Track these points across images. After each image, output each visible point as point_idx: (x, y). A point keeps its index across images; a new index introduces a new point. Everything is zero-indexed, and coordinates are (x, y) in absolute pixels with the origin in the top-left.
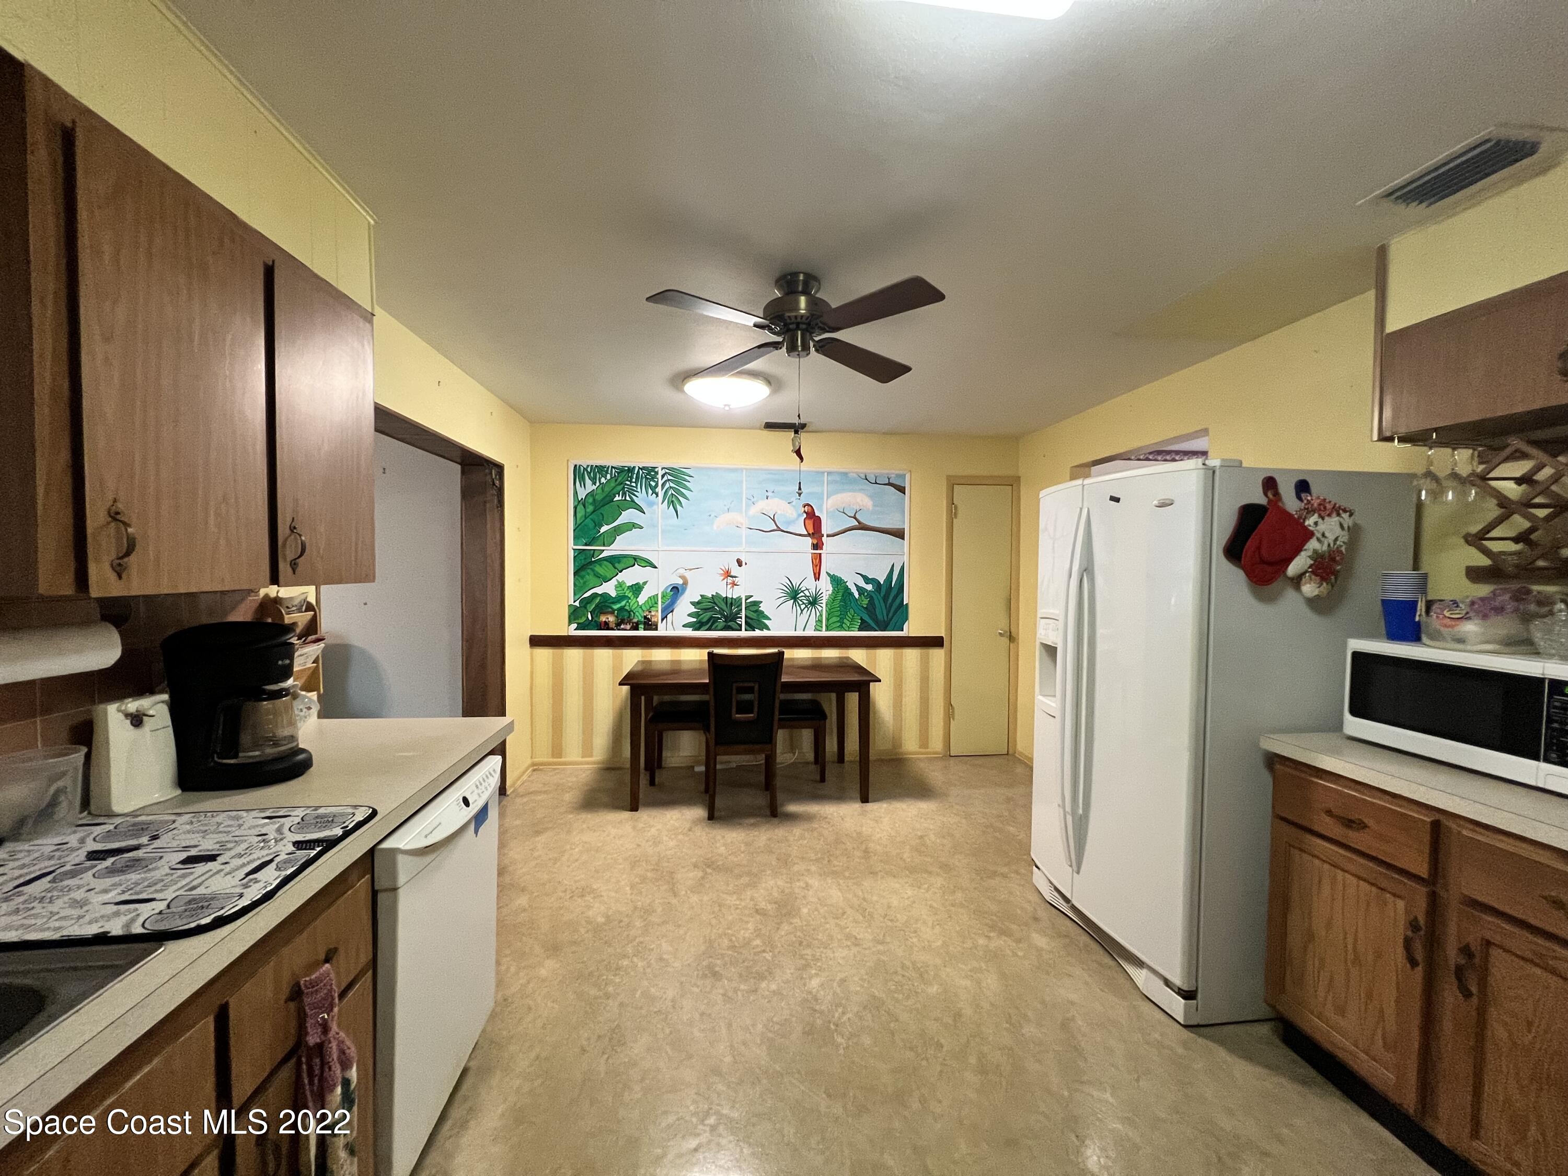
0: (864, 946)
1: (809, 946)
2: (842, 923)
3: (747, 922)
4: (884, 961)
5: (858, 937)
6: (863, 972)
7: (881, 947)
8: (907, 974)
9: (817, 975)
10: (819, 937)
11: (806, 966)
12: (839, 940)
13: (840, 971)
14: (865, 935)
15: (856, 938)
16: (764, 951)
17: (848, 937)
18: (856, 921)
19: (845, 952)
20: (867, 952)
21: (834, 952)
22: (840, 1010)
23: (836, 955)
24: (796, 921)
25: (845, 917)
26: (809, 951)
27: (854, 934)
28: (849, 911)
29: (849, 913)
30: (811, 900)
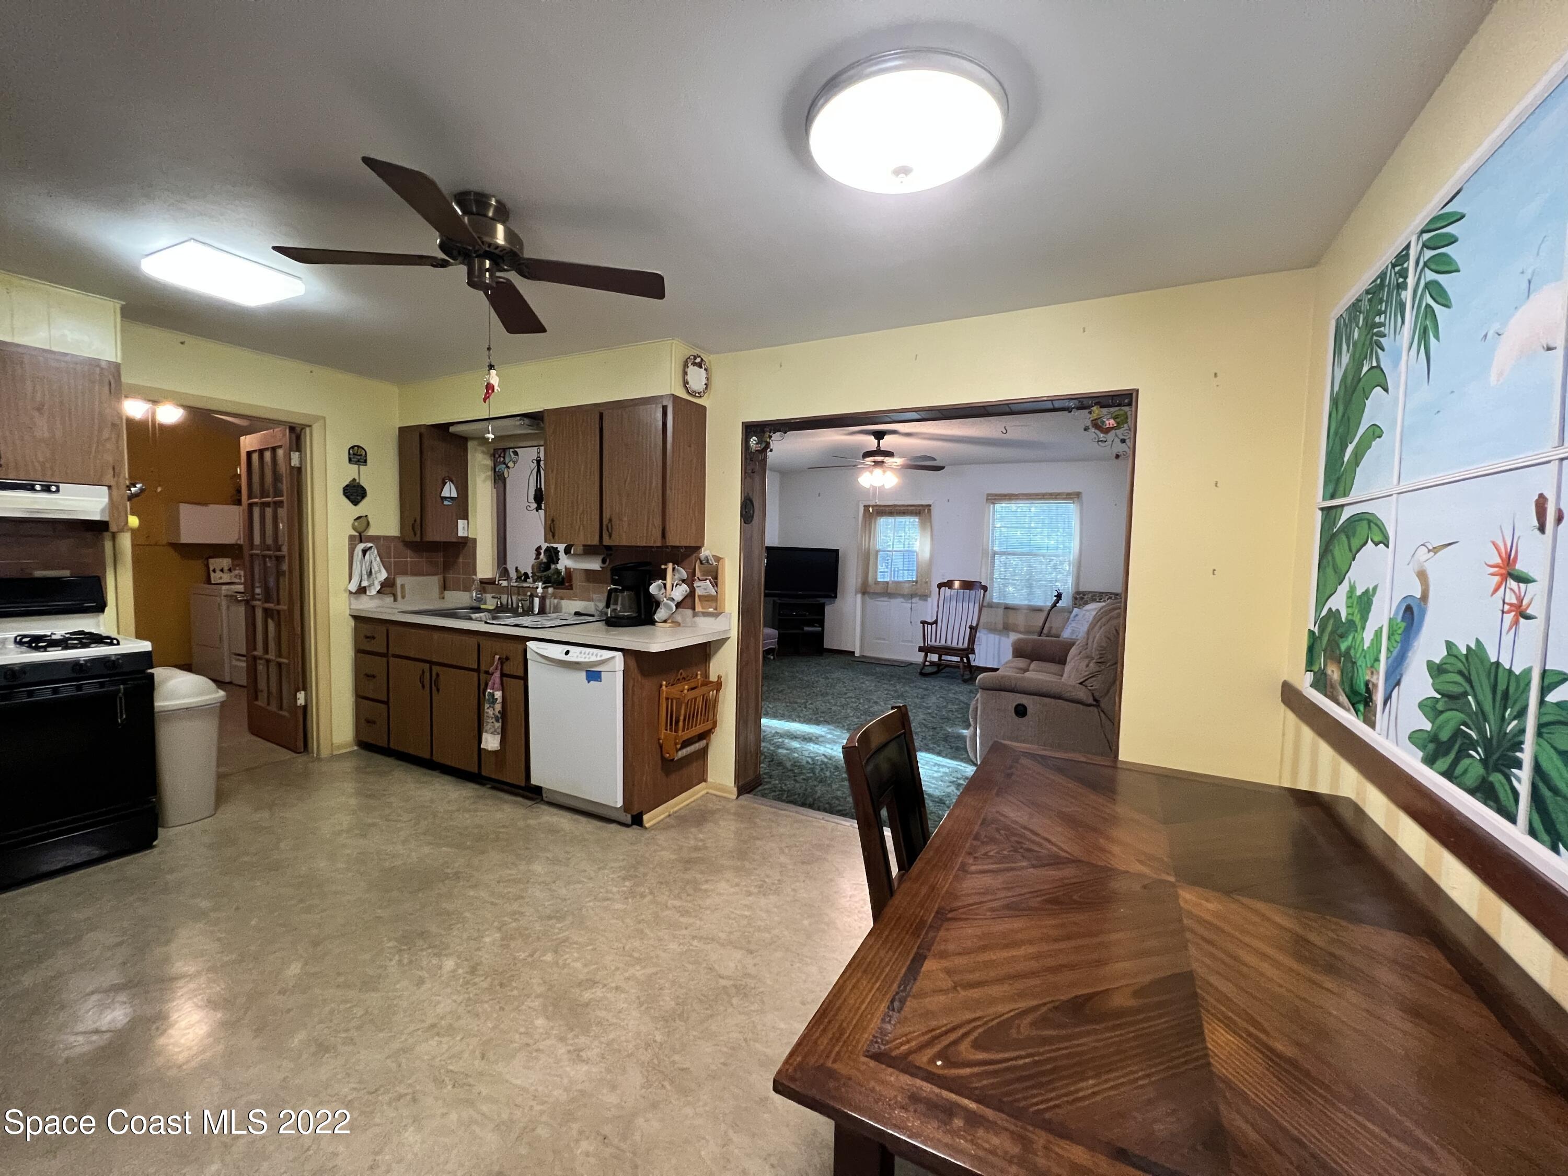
0: (419, 1033)
1: (490, 989)
2: (474, 1041)
3: (585, 965)
4: (382, 1031)
5: (436, 1038)
6: (405, 1004)
7: (396, 1045)
8: (343, 1035)
9: (454, 971)
10: (486, 1006)
11: (473, 971)
12: (459, 1018)
13: (431, 989)
14: (429, 1047)
15: (438, 1034)
16: (531, 955)
17: (451, 1030)
18: (458, 1056)
19: (440, 1010)
20: (412, 1028)
21: (455, 1001)
22: (406, 961)
23: (449, 1001)
24: (537, 1004)
25: (478, 1053)
26: (485, 985)
27: (445, 1040)
28: (478, 1064)
29: (476, 1062)
30: (548, 1042)
